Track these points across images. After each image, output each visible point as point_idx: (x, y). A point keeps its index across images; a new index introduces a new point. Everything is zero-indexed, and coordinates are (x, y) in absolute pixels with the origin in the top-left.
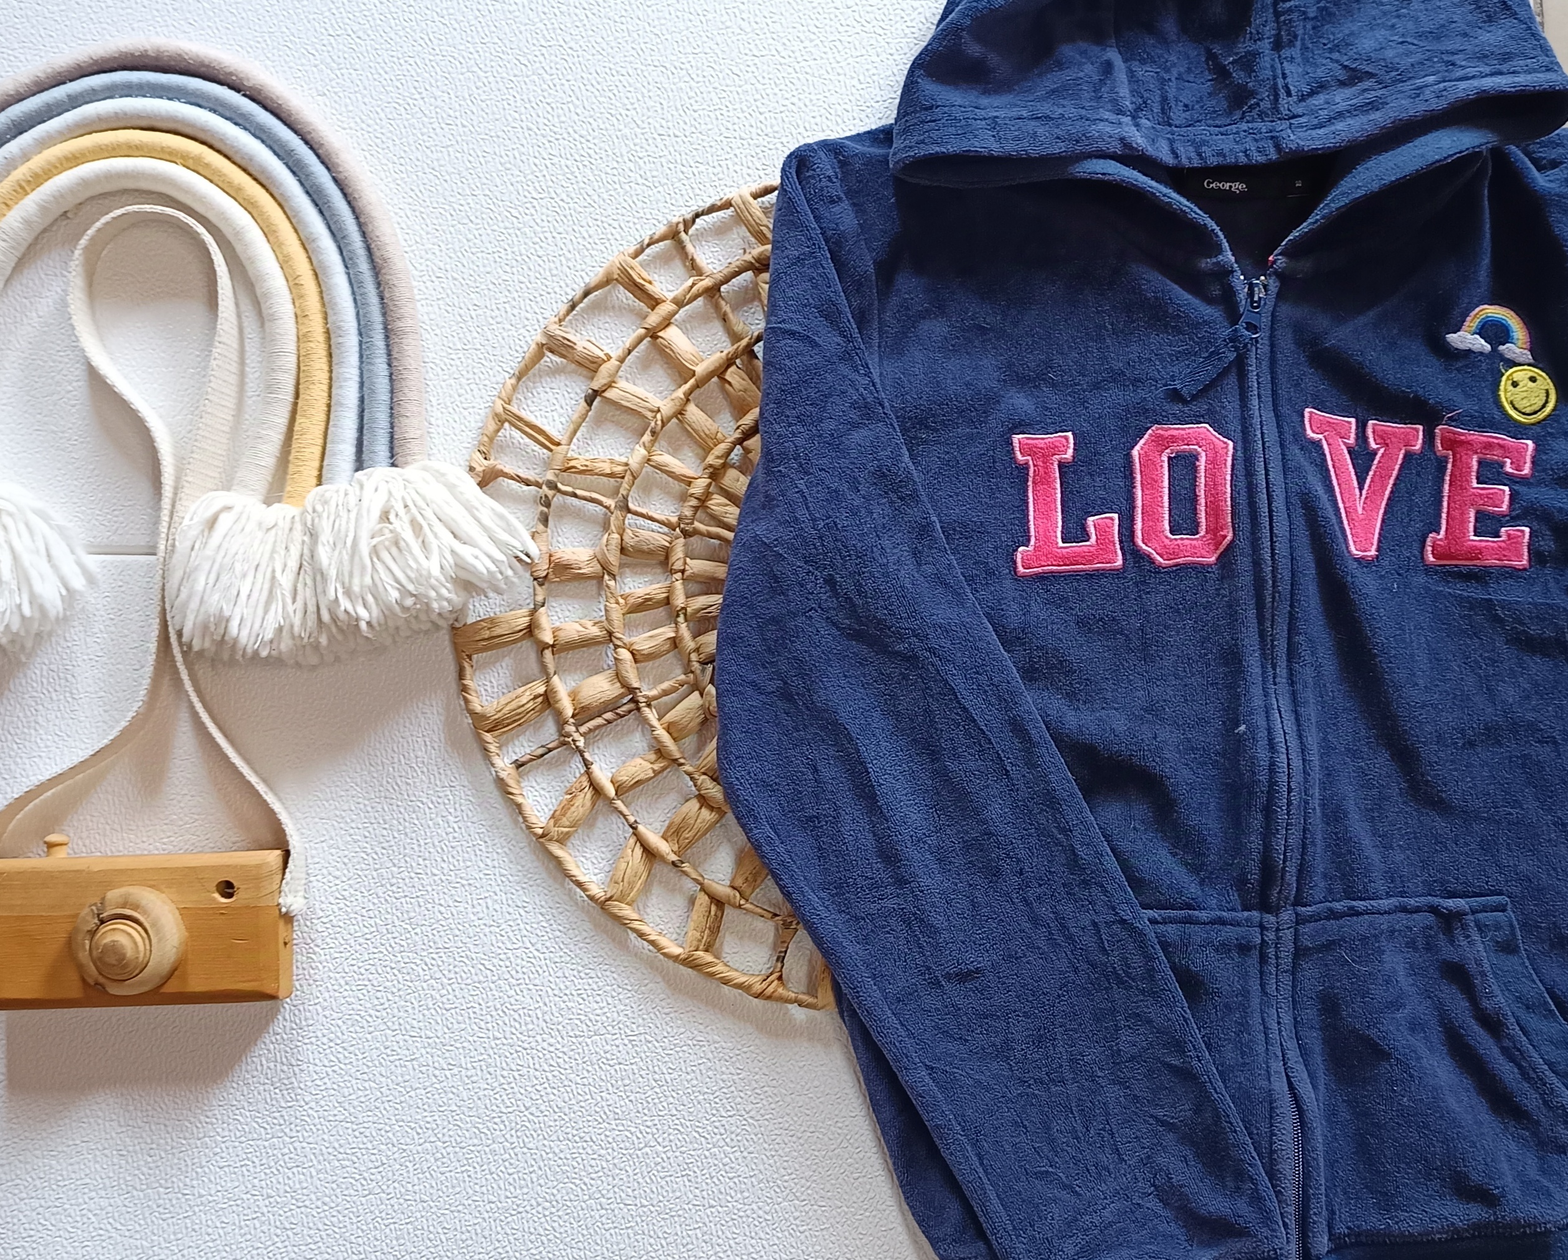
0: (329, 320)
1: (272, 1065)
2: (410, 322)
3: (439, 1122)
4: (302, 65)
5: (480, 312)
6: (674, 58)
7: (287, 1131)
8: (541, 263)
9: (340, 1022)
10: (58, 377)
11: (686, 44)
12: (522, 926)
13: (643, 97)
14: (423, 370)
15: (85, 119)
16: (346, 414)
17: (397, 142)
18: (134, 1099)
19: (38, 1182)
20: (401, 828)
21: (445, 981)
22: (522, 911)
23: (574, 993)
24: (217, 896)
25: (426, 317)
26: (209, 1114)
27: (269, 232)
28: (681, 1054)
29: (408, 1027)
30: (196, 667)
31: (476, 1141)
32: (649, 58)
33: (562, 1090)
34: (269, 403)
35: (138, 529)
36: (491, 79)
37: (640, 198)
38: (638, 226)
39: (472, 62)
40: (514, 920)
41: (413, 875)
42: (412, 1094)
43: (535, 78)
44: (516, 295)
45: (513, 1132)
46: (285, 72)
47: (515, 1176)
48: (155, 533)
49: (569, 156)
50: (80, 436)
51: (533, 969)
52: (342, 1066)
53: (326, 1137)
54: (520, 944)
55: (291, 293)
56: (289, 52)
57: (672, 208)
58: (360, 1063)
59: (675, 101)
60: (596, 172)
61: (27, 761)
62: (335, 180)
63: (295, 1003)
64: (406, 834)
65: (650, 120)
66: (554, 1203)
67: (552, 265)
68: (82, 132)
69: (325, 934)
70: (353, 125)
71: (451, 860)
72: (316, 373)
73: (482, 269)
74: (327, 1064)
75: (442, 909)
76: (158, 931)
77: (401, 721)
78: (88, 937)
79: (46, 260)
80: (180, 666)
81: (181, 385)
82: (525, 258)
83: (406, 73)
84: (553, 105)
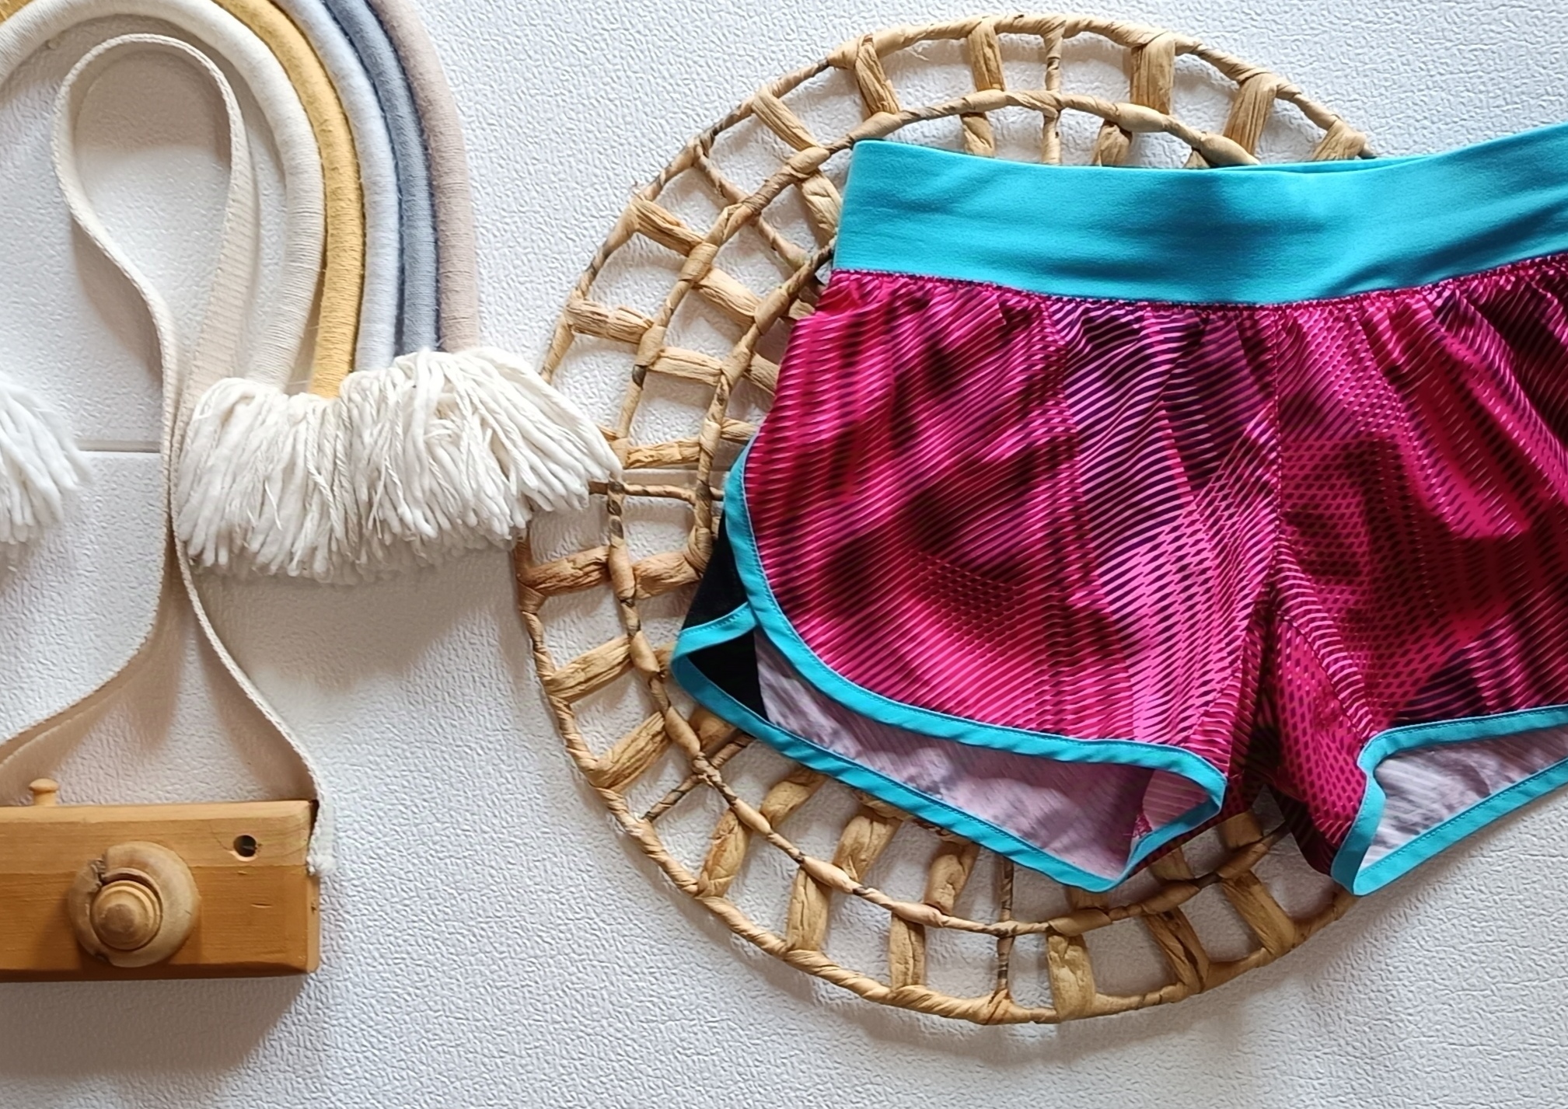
0: (362, 173)
1: (294, 1050)
2: (458, 179)
5: (539, 166)
8: (613, 107)
9: (373, 1002)
10: (38, 240)
12: (585, 892)
14: (473, 235)
16: (384, 287)
18: (134, 1087)
20: (445, 777)
21: (496, 953)
22: (585, 876)
23: (646, 971)
24: (234, 853)
25: (475, 171)
27: (290, 67)
28: (769, 1044)
29: (453, 1007)
30: (207, 585)
34: (291, 273)
35: (135, 422)
37: (731, 29)
38: (729, 64)
40: (577, 886)
41: (459, 832)
42: (458, 1084)
44: (582, 146)
48: (157, 426)
50: (65, 310)
51: (598, 943)
52: (376, 1052)
54: (583, 913)
55: (317, 140)
57: (770, 42)
58: (397, 1048)
63: (321, 978)
64: (451, 785)
67: (626, 111)
69: (357, 898)
71: (503, 815)
72: (348, 238)
73: (542, 115)
74: (357, 1048)
75: (493, 872)
76: (169, 895)
77: (446, 652)
78: (88, 900)
79: (23, 98)
80: (188, 583)
81: (184, 249)
82: (593, 101)
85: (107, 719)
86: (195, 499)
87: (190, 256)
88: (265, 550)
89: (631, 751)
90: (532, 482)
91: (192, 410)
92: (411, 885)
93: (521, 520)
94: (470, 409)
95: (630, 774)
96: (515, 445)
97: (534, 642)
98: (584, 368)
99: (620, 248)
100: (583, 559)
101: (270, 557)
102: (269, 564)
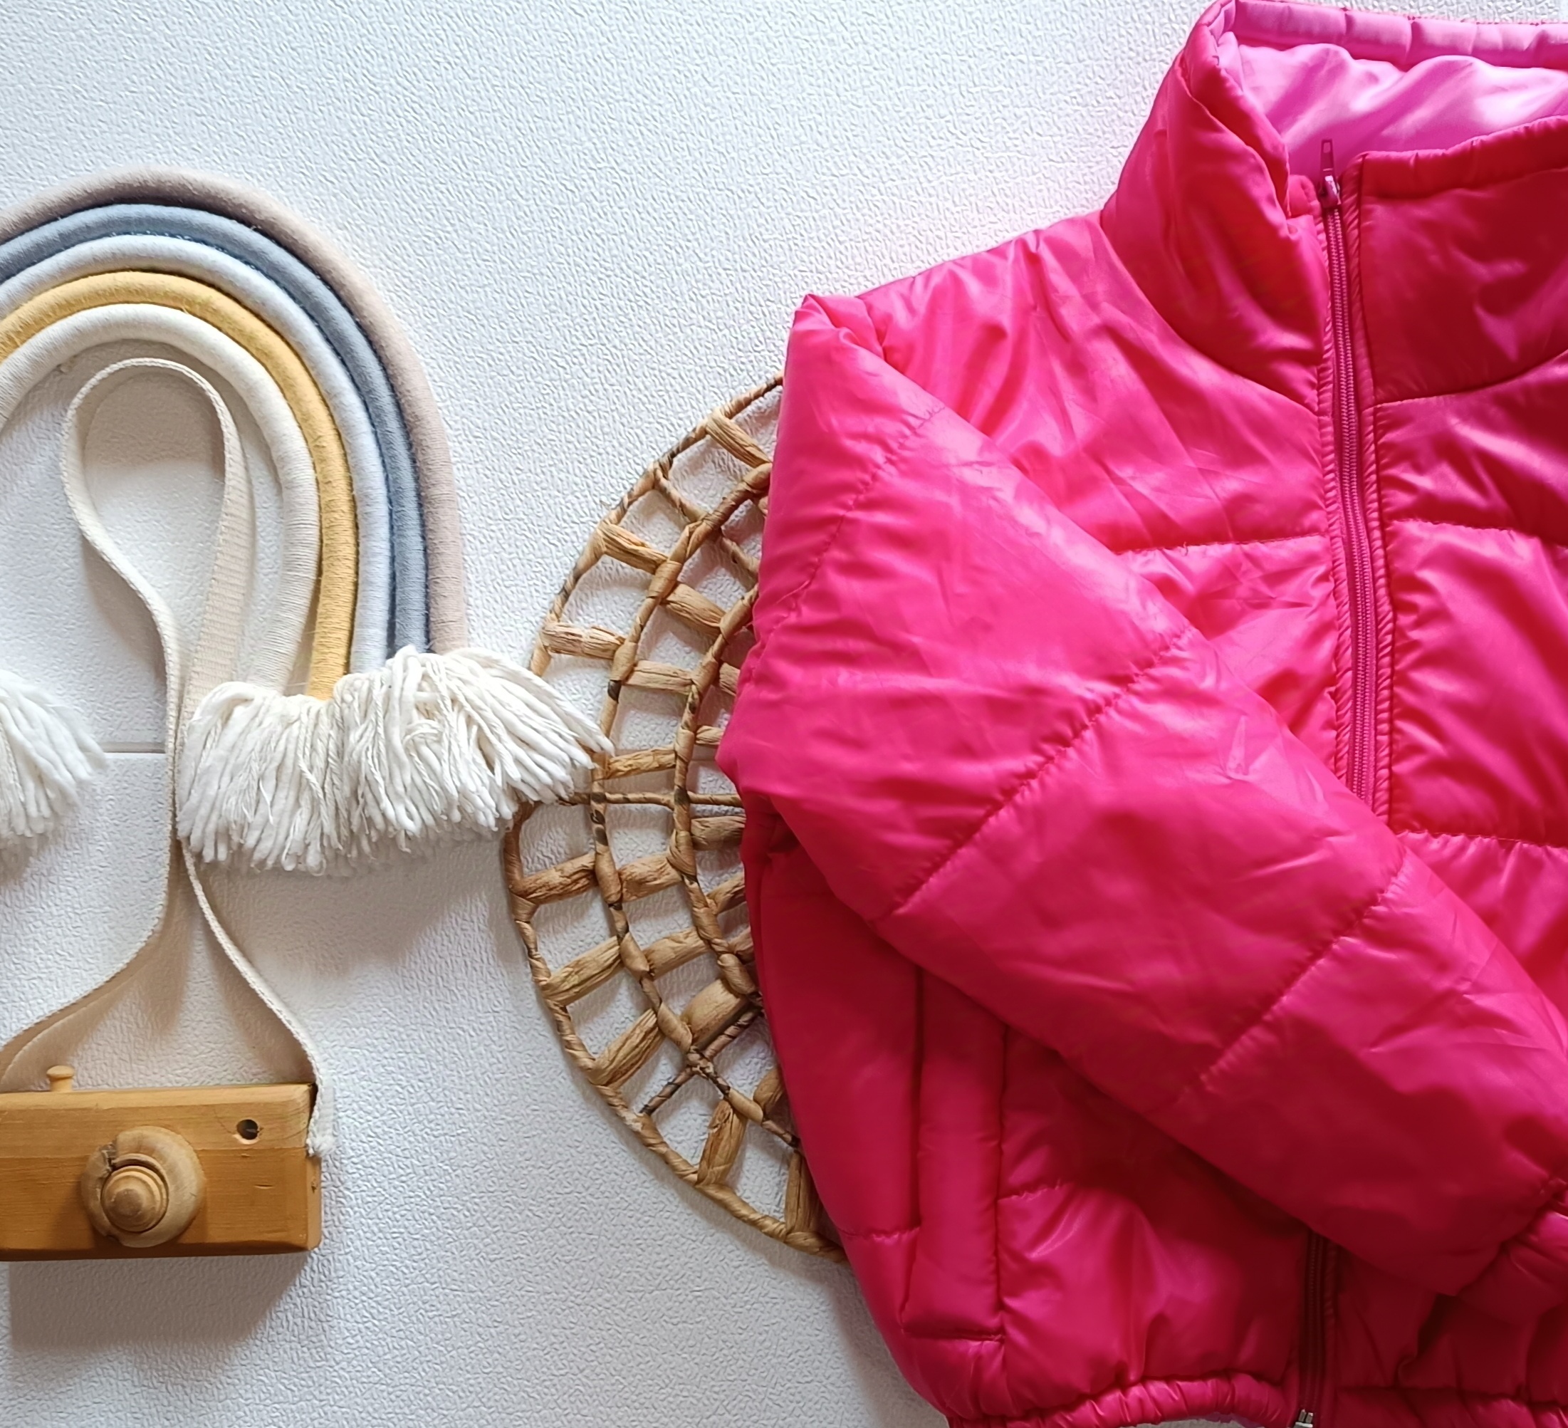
0: (354, 486)
1: (299, 1321)
2: (445, 489)
3: (483, 1385)
4: (320, 194)
5: (523, 476)
6: (741, 180)
7: (316, 1393)
8: (591, 419)
9: (373, 1274)
10: (53, 554)
11: (755, 163)
13: (706, 225)
14: (460, 542)
15: (80, 260)
16: (375, 593)
18: (148, 1357)
20: (440, 1058)
21: (490, 1227)
24: (238, 1136)
25: (462, 481)
26: (230, 1374)
27: (285, 386)
29: (449, 1279)
30: (211, 879)
31: (524, 1406)
32: (712, 181)
34: (288, 581)
35: (144, 724)
36: (534, 208)
38: (701, 376)
39: (512, 188)
41: (453, 1110)
42: (455, 1353)
43: (583, 204)
44: (563, 456)
46: (300, 202)
48: (162, 728)
49: (622, 295)
50: (78, 619)
52: (377, 1323)
53: (358, 1400)
55: (311, 455)
56: (304, 179)
57: (740, 354)
59: (742, 230)
60: (653, 314)
61: (26, 983)
62: (359, 326)
63: (323, 1251)
64: (446, 1066)
65: (714, 253)
67: (603, 422)
68: (76, 275)
69: (356, 1175)
70: (377, 262)
71: (495, 1093)
72: (341, 548)
73: (525, 427)
74: (359, 1319)
75: (485, 1148)
76: (175, 1179)
77: (439, 938)
78: (99, 1184)
79: (37, 420)
80: (193, 879)
81: (189, 560)
82: (573, 413)
83: (437, 202)
84: (604, 237)
85: (120, 1006)
86: (194, 797)
87: (195, 567)
88: (261, 847)
90: (518, 772)
91: (193, 713)
92: (407, 1162)
93: (508, 811)
95: (625, 1072)
96: (500, 740)
99: (590, 571)
101: (266, 852)
102: (265, 860)
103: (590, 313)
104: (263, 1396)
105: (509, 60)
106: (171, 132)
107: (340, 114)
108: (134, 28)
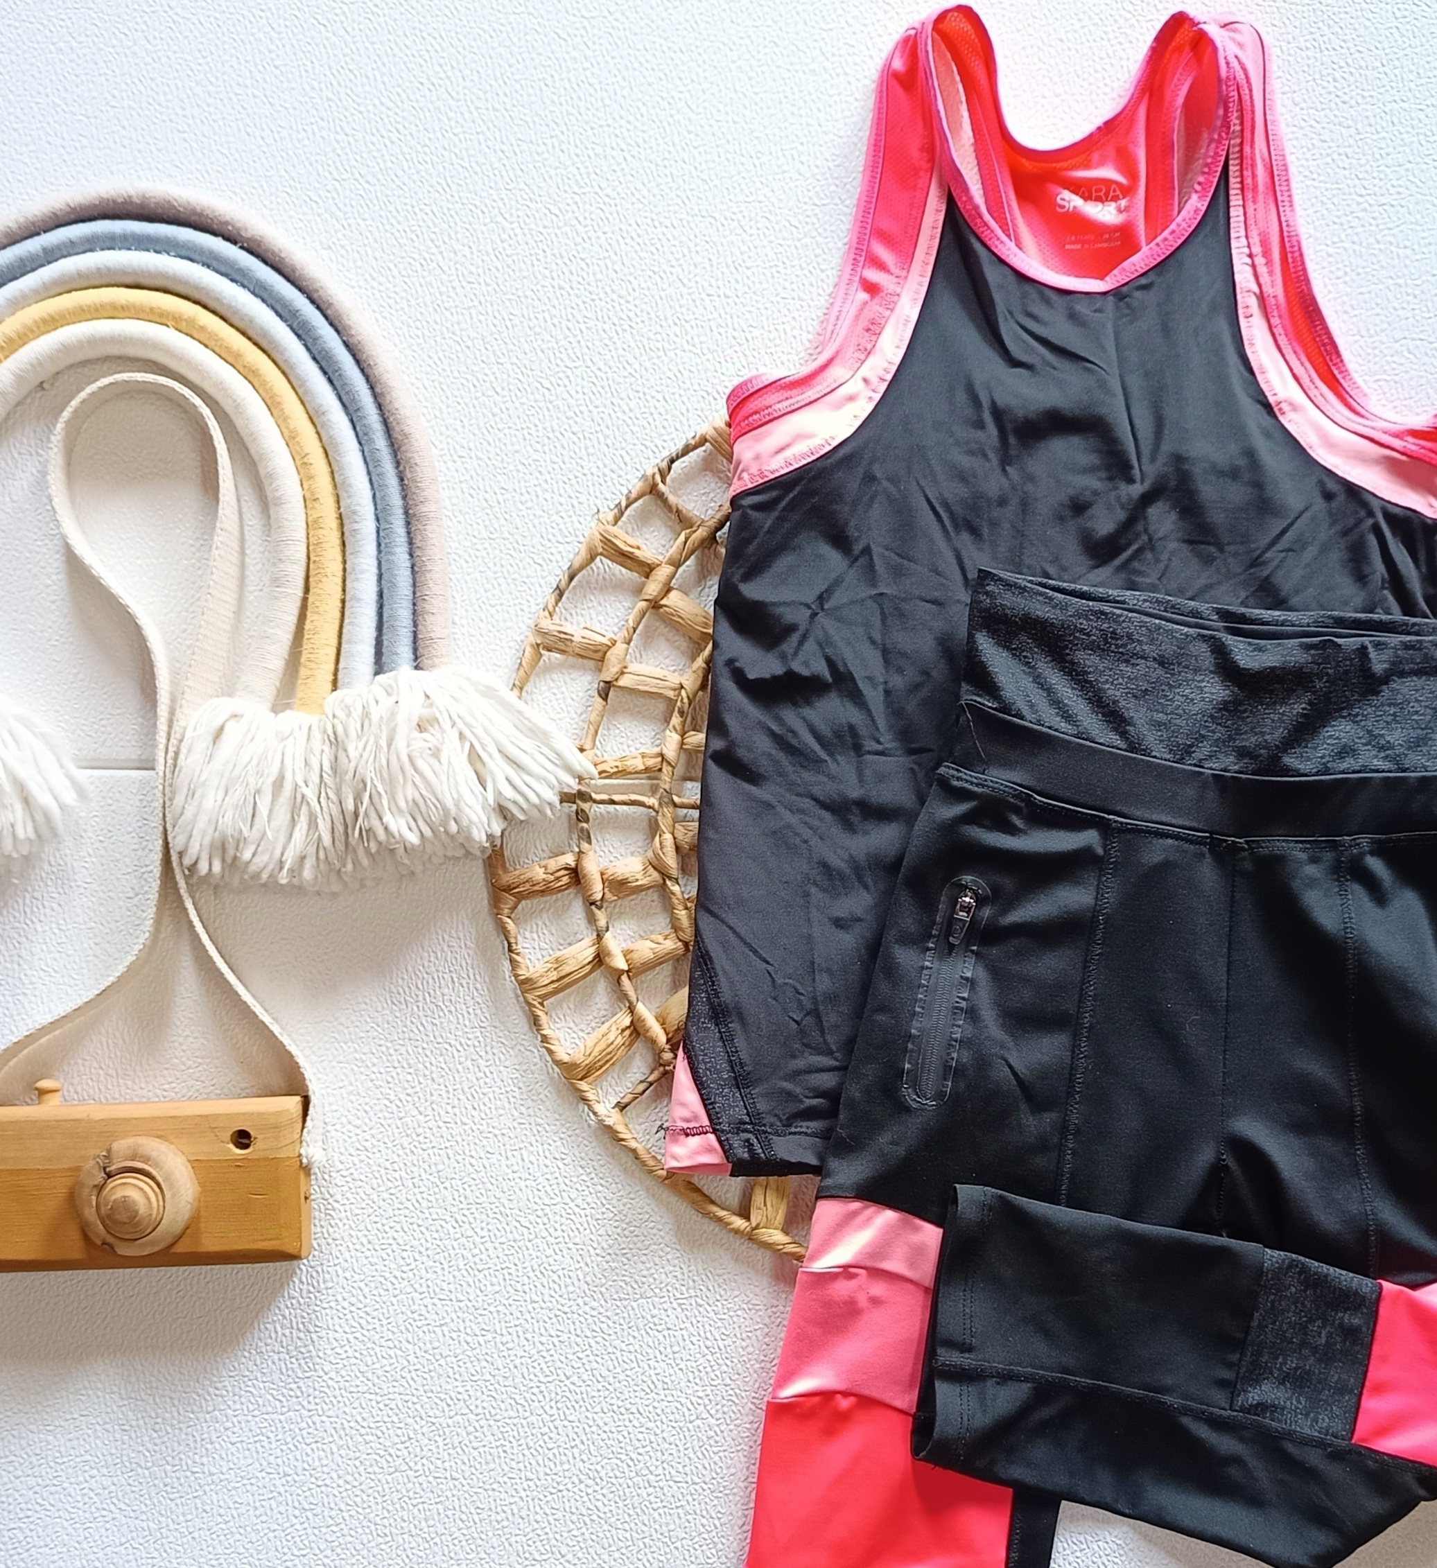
0: (341, 503)
1: (287, 1332)
2: (432, 507)
3: (471, 1393)
4: (304, 214)
5: (508, 496)
6: (724, 207)
7: (305, 1403)
8: (576, 440)
9: (362, 1285)
10: (36, 570)
12: (560, 1180)
13: (690, 251)
14: (445, 560)
15: (64, 275)
17: (413, 303)
18: (135, 1370)
19: (34, 1459)
20: (427, 1073)
21: (478, 1240)
22: (560, 1164)
23: (618, 1252)
24: (231, 1146)
25: (447, 501)
26: (219, 1385)
27: (272, 405)
28: (735, 1319)
29: (437, 1290)
30: (200, 893)
31: (512, 1414)
32: (695, 207)
33: (606, 1357)
34: (276, 598)
35: (129, 741)
36: (518, 231)
37: (687, 366)
38: (685, 399)
39: (496, 211)
40: (552, 1173)
41: (441, 1124)
42: (442, 1362)
43: (567, 229)
44: (547, 477)
45: (553, 1403)
46: (284, 222)
47: (555, 1451)
48: (151, 744)
49: (606, 319)
50: (61, 636)
51: (573, 1227)
52: (365, 1332)
53: (347, 1410)
54: (559, 1199)
55: (298, 473)
56: (288, 199)
58: (384, 1329)
59: (725, 257)
60: (637, 338)
62: (346, 344)
63: (312, 1264)
64: (433, 1080)
65: (698, 279)
66: (598, 1480)
67: (588, 443)
68: (61, 290)
69: (345, 1188)
70: (362, 283)
71: (482, 1107)
72: (329, 564)
73: (509, 447)
74: (347, 1330)
75: (473, 1161)
76: (171, 1186)
77: (426, 955)
78: (95, 1192)
79: (19, 437)
80: (184, 892)
81: (174, 578)
82: (558, 434)
83: (421, 223)
84: (588, 261)
85: (106, 1022)
86: (189, 812)
87: (179, 584)
88: (257, 860)
89: (602, 1045)
90: (509, 793)
91: (185, 728)
93: (497, 829)
94: (449, 724)
95: (601, 1067)
96: (491, 757)
97: (509, 944)
98: (552, 685)
99: (584, 572)
100: (553, 864)
101: (262, 865)
102: (260, 873)
103: (575, 336)
104: (251, 1407)
105: (493, 82)
106: (153, 148)
107: (324, 133)
108: (115, 42)
